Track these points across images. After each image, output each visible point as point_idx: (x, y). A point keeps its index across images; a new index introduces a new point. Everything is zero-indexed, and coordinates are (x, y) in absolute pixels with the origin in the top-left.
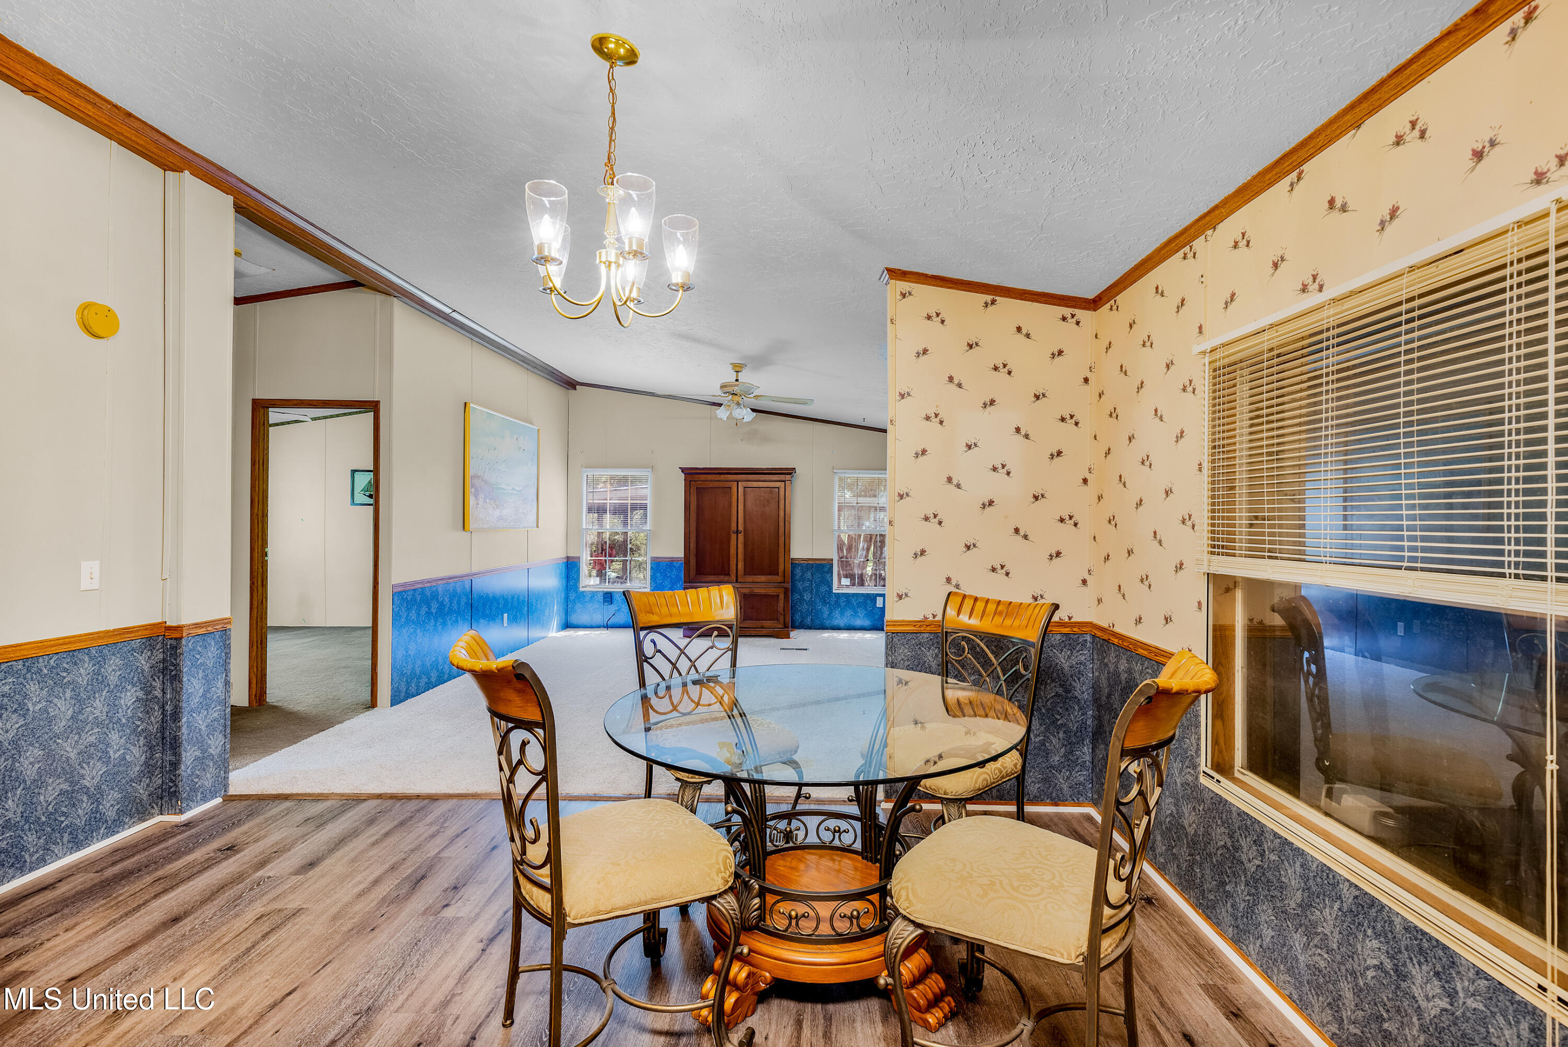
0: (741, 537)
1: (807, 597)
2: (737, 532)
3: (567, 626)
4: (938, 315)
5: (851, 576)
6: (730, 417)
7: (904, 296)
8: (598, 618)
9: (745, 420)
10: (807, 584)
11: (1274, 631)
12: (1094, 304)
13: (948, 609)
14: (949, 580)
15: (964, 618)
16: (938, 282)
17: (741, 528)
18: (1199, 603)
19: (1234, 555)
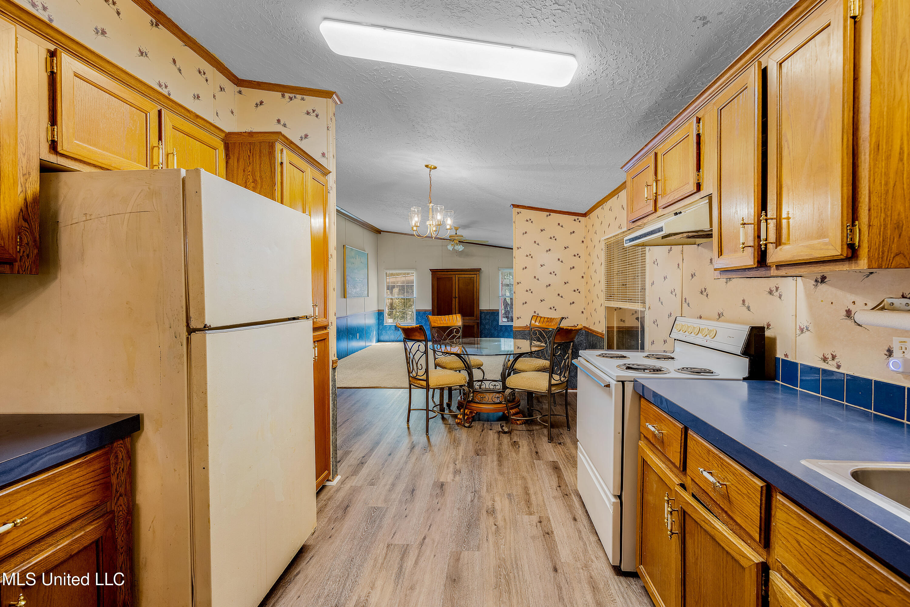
0: (457, 299)
1: (487, 327)
2: (455, 298)
3: (379, 341)
4: (530, 220)
5: (507, 317)
6: (453, 249)
7: (518, 213)
8: (392, 337)
9: (460, 250)
10: (487, 321)
12: (585, 215)
13: (532, 321)
14: (535, 312)
15: (537, 324)
16: (530, 209)
17: (457, 296)
19: (612, 301)
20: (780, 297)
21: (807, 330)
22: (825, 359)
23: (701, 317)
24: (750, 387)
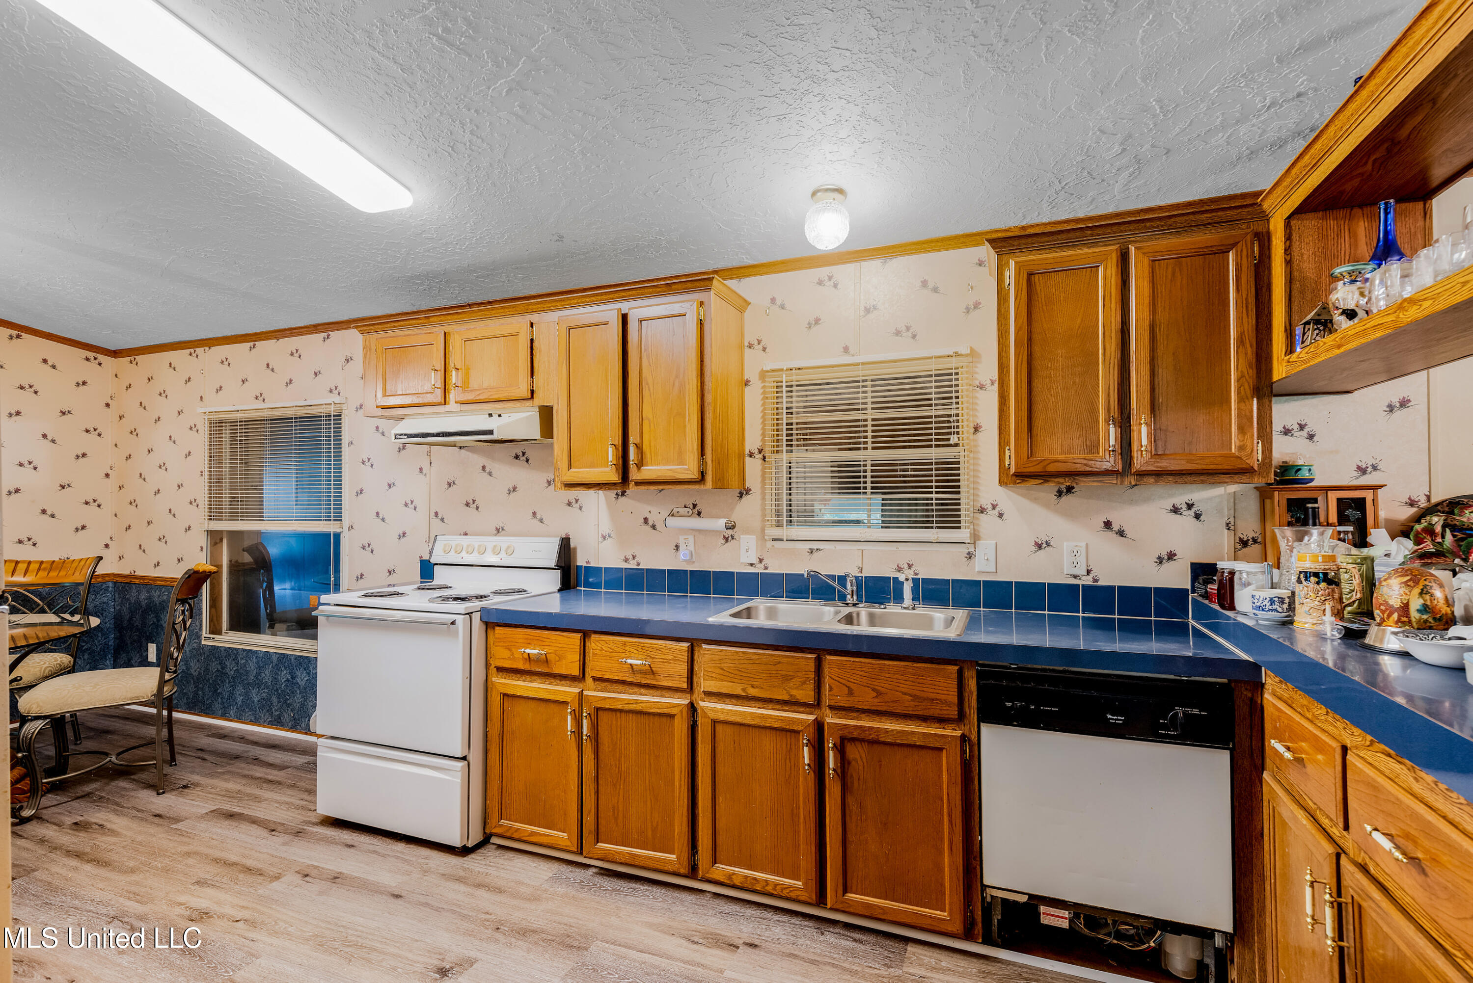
11: (244, 566)
12: (115, 354)
18: (202, 548)
19: (222, 520)
20: (581, 508)
21: (609, 536)
22: (626, 560)
23: (466, 534)
24: (561, 597)
